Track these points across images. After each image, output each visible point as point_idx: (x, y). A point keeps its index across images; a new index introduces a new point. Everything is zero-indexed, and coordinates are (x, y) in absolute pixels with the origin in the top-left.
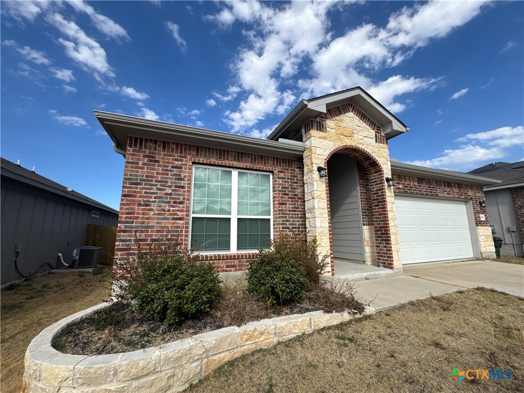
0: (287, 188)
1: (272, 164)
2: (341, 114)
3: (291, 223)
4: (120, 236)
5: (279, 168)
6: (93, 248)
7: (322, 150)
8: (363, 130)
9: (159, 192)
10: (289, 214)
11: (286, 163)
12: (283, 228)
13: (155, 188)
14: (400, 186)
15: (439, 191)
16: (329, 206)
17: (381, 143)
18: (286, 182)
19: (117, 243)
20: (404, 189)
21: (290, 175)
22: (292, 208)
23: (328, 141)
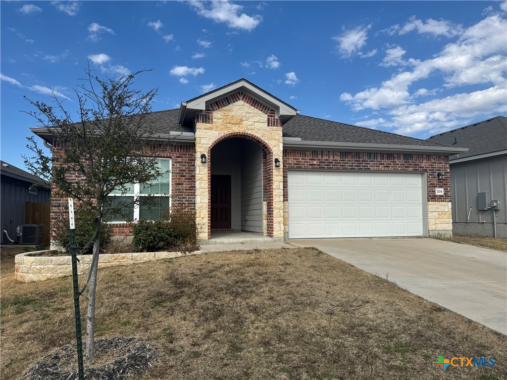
0: (185, 171)
1: (170, 151)
2: (229, 104)
3: (187, 199)
4: (53, 209)
5: (177, 154)
6: (34, 226)
7: (206, 140)
8: (254, 116)
9: (77, 178)
10: (186, 193)
11: (184, 149)
12: (188, 204)
13: (74, 175)
14: (315, 162)
15: (371, 164)
16: (210, 186)
17: (274, 126)
18: (183, 165)
19: (51, 214)
20: (320, 165)
21: (187, 159)
22: (188, 187)
23: (213, 131)
